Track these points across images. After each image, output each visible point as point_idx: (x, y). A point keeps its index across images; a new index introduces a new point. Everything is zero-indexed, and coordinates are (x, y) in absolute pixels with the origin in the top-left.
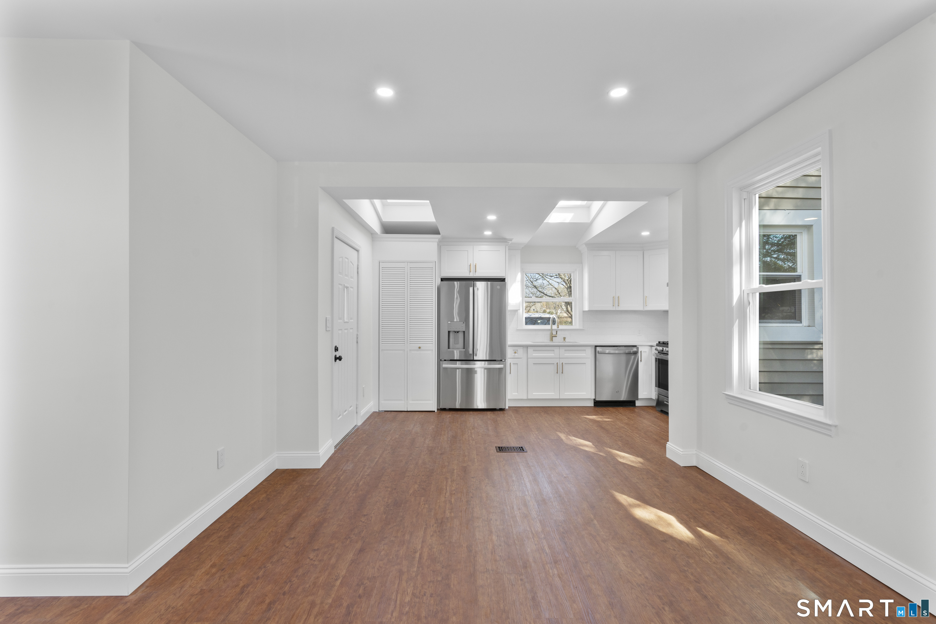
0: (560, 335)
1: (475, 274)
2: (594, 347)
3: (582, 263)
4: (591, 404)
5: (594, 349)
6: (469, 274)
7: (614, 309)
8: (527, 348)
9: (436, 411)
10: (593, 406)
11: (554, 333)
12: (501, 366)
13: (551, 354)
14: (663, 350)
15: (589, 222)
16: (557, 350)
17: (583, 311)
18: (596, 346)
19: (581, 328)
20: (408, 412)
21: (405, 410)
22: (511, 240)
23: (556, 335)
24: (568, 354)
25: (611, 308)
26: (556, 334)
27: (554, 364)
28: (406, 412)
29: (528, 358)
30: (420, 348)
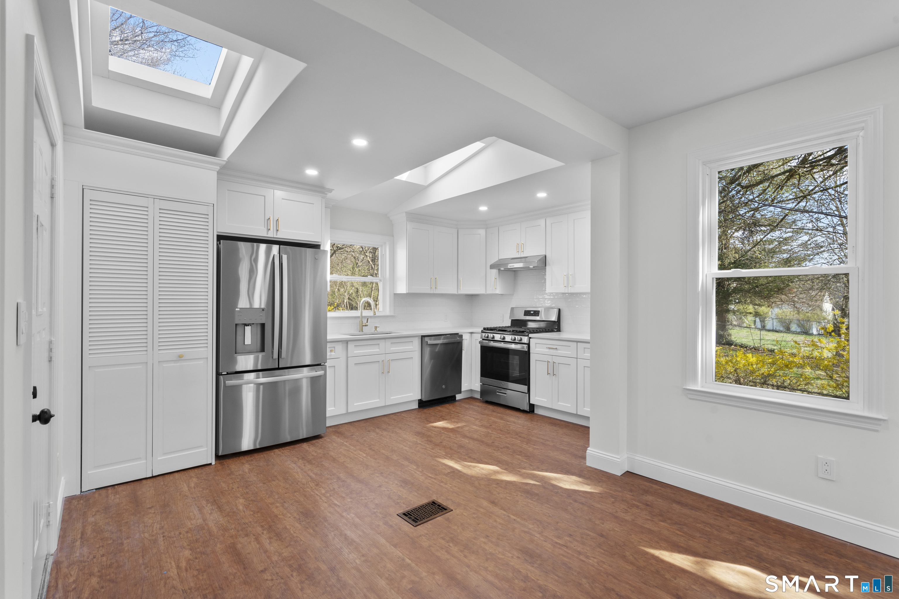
0: (372, 323)
1: (277, 235)
2: (420, 337)
3: (393, 236)
4: (416, 406)
5: (421, 339)
6: (267, 234)
7: (432, 292)
8: (347, 343)
9: (213, 463)
10: (417, 407)
11: (365, 321)
12: (321, 373)
13: (375, 350)
14: (488, 337)
15: (426, 185)
16: (382, 343)
17: (394, 294)
18: (423, 337)
19: (392, 314)
20: (154, 479)
21: (147, 477)
22: (330, 191)
23: (367, 324)
24: (394, 348)
25: (429, 291)
26: (366, 322)
27: (379, 361)
28: (152, 480)
29: (347, 357)
30: (180, 356)
